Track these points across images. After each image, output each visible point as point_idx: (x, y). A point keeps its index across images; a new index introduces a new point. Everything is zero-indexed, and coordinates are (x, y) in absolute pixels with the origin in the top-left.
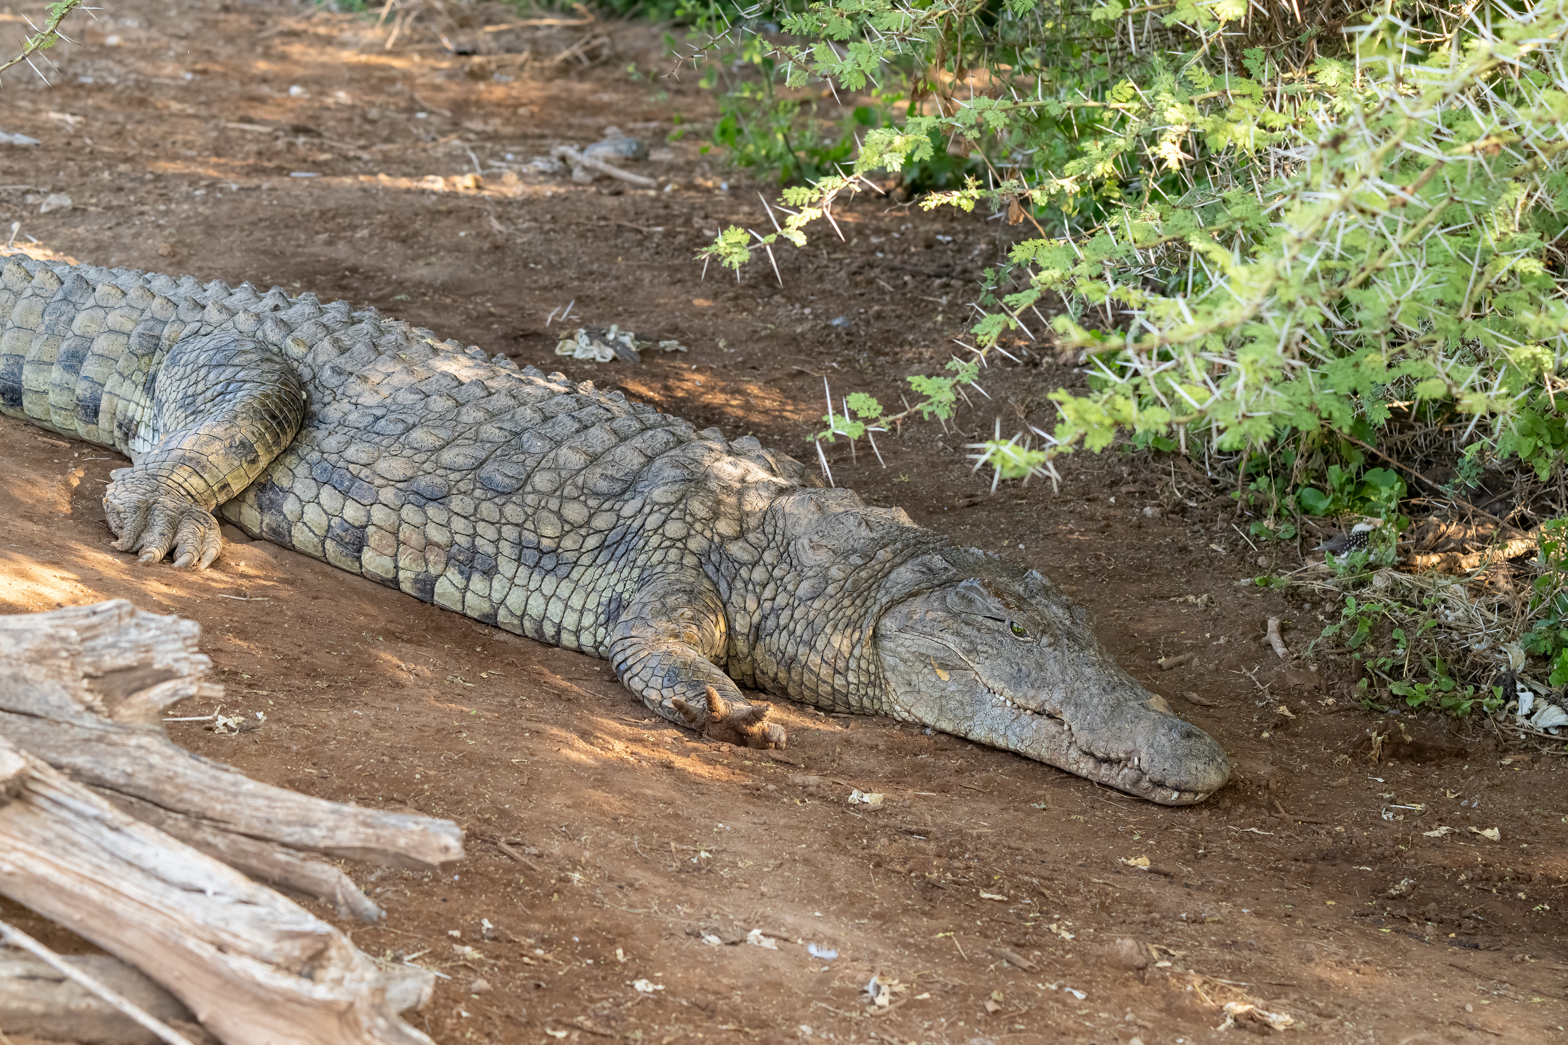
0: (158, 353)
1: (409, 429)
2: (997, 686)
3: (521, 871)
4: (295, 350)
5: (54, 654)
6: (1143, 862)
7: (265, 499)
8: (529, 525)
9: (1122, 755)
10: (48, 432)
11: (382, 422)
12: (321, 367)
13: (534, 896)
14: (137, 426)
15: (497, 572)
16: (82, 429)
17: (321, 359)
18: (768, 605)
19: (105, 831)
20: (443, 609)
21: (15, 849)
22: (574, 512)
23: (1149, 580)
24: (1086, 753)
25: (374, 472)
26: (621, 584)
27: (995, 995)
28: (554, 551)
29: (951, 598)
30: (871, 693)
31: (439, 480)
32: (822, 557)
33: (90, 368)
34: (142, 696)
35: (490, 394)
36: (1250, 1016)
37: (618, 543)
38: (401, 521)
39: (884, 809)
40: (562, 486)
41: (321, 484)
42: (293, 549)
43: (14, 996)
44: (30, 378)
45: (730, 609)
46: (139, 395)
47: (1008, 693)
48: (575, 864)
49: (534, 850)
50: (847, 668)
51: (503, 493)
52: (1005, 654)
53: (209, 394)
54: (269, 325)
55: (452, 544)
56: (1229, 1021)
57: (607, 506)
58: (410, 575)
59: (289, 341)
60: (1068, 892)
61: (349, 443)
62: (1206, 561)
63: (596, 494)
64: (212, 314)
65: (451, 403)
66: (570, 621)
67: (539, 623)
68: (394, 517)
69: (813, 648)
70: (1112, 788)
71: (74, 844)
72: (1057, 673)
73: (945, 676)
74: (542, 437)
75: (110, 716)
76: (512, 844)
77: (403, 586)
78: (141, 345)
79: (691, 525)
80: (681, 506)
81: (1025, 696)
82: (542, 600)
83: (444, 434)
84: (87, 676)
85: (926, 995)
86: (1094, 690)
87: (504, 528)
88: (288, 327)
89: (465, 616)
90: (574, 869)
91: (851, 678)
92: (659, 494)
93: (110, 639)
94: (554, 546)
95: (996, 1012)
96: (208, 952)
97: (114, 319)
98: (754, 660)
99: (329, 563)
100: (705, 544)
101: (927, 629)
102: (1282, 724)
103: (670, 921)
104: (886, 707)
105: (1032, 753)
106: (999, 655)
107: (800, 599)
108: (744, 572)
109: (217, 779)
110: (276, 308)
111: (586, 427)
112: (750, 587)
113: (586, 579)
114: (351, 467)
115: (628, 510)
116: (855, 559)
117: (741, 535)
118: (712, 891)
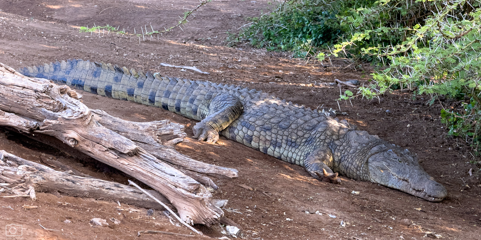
0: (211, 99)
1: (264, 114)
2: (394, 174)
3: (267, 198)
4: (241, 98)
5: (151, 130)
6: (420, 209)
7: (231, 130)
8: (290, 136)
9: (421, 189)
10: (186, 118)
11: (258, 113)
12: (247, 102)
13: (268, 202)
14: (205, 116)
15: (282, 147)
16: (193, 116)
17: (247, 100)
18: (343, 155)
19: (155, 163)
20: (269, 155)
21: (134, 165)
22: (300, 133)
23: (445, 161)
24: (413, 189)
25: (255, 124)
26: (310, 150)
27: (371, 226)
28: (295, 142)
29: (385, 154)
30: (366, 176)
31: (269, 126)
32: (357, 144)
33: (195, 102)
34: (171, 141)
35: (284, 108)
36: (431, 234)
37: (310, 140)
38: (261, 135)
39: (359, 195)
40: (298, 127)
41: (243, 126)
42: (236, 142)
43: (130, 196)
44: (182, 105)
45: (334, 155)
46: (206, 109)
47: (397, 175)
48: (280, 197)
49: (271, 194)
50: (360, 170)
51: (284, 129)
52: (397, 166)
53: (220, 107)
54: (236, 93)
55: (272, 140)
56: (426, 235)
57: (308, 132)
58: (262, 147)
59: (240, 96)
60: (398, 212)
61: (250, 117)
62: (460, 159)
63: (306, 130)
64: (224, 90)
65: (275, 109)
66: (298, 158)
67: (291, 158)
68: (259, 134)
69: (352, 164)
70: (420, 198)
71: (147, 165)
72: (408, 171)
73: (382, 172)
74: (295, 117)
75: (162, 144)
76: (266, 193)
77: (260, 150)
78: (207, 97)
79: (327, 137)
80: (325, 132)
81: (400, 176)
82: (291, 153)
83: (272, 116)
84: (158, 135)
85: (354, 225)
86: (416, 175)
87: (284, 137)
88: (240, 93)
89: (274, 157)
90: (279, 198)
91: (361, 172)
92: (320, 129)
93: (164, 128)
94: (295, 141)
95: (370, 229)
96: (173, 187)
97: (202, 92)
98: (339, 168)
99: (244, 145)
100: (329, 141)
101: (379, 161)
102: (467, 189)
103: (299, 209)
104: (369, 179)
105: (402, 189)
106: (395, 167)
107: (350, 154)
108: (338, 147)
109: (185, 158)
110: (239, 89)
111: (305, 115)
112: (339, 151)
113: (302, 149)
114: (250, 122)
115: (313, 133)
116: (364, 145)
117: (338, 139)
118: (311, 205)
